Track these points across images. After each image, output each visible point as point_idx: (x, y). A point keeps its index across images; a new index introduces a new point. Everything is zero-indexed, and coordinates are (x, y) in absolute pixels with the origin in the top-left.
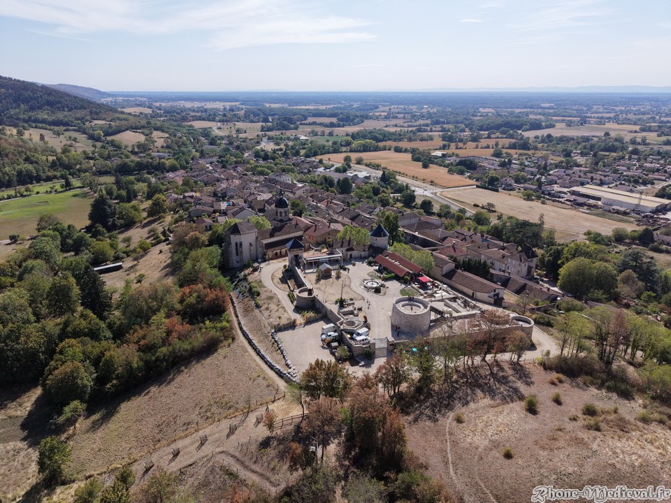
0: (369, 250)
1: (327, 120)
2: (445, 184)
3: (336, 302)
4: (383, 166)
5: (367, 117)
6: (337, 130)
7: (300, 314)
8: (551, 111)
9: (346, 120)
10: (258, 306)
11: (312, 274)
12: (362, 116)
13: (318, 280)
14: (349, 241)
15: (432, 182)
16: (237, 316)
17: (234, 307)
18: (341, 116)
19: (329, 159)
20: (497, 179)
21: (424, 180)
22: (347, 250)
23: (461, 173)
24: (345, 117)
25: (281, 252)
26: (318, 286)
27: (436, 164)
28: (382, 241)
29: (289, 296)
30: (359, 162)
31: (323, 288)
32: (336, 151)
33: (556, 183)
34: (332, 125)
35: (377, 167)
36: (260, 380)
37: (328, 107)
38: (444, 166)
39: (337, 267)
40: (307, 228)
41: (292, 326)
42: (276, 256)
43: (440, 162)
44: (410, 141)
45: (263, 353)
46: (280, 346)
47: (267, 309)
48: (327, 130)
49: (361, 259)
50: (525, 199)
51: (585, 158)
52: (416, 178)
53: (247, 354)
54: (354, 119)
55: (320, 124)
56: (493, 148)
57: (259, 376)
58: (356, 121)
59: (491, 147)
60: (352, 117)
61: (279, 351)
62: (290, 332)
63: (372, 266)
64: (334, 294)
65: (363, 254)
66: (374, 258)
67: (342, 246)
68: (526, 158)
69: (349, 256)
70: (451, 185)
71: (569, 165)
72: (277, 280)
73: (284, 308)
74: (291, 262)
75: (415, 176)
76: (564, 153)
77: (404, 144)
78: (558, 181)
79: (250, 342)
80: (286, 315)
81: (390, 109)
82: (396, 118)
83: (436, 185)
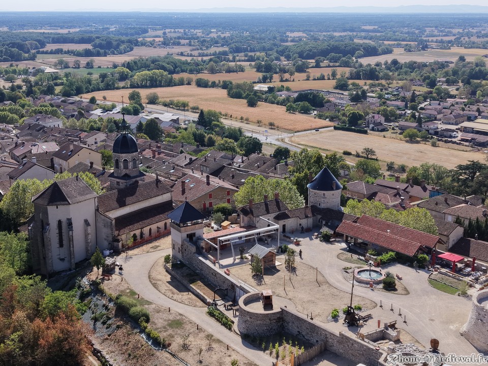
1: (79, 47)
2: (290, 127)
5: (137, 44)
6: (98, 61)
8: (378, 34)
9: (107, 47)
15: (271, 124)
18: (97, 41)
19: (105, 98)
20: (360, 117)
21: (258, 122)
23: (305, 111)
24: (103, 42)
27: (266, 101)
30: (153, 101)
33: (436, 119)
34: (88, 53)
35: (183, 106)
37: (72, 30)
38: (278, 104)
43: (270, 97)
44: (213, 73)
48: (83, 61)
52: (247, 120)
54: (118, 46)
55: (68, 52)
56: (329, 79)
58: (122, 47)
59: (326, 78)
60: (115, 43)
68: (381, 90)
70: (299, 127)
77: (206, 76)
81: (165, 33)
82: (179, 44)
83: (278, 128)
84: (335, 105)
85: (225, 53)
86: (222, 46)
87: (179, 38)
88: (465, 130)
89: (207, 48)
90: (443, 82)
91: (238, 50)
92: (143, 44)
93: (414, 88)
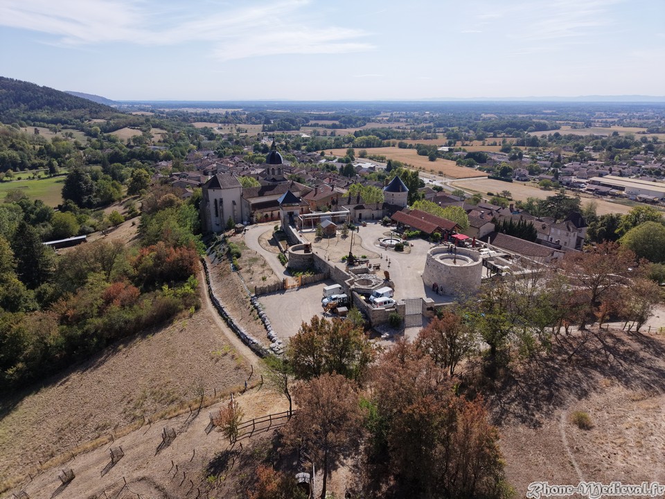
0: (383, 208)
1: (329, 123)
2: (455, 175)
3: (343, 260)
4: (387, 158)
5: (369, 121)
6: (339, 131)
7: (293, 276)
9: (347, 122)
10: (236, 269)
11: (310, 234)
12: (364, 119)
13: (318, 239)
14: (358, 198)
15: (440, 173)
16: (208, 283)
17: (206, 273)
18: (343, 119)
19: (331, 153)
20: (510, 170)
21: (432, 171)
22: (356, 208)
23: (471, 165)
24: (347, 119)
25: (272, 215)
26: (318, 244)
27: (444, 157)
28: (401, 197)
29: (279, 257)
30: (363, 156)
31: (325, 247)
32: (338, 146)
33: (572, 175)
34: (334, 126)
35: (381, 159)
36: (227, 359)
37: (330, 113)
38: (452, 160)
39: (342, 226)
40: (305, 193)
41: (281, 288)
42: (266, 219)
43: (448, 156)
44: (414, 139)
45: (236, 322)
46: (261, 312)
47: (248, 271)
48: (329, 131)
49: (374, 219)
50: (541, 189)
51: (598, 153)
52: (424, 169)
53: (213, 326)
54: (356, 121)
55: (322, 126)
56: (500, 145)
57: (226, 354)
58: (358, 123)
59: (498, 144)
60: (354, 120)
61: (260, 320)
62: (278, 296)
63: (388, 226)
64: (340, 253)
65: (376, 213)
66: (390, 216)
67: (349, 203)
68: (537, 153)
69: (358, 216)
70: (461, 176)
71: (584, 159)
72: (264, 242)
73: (271, 269)
74: (284, 223)
75: (422, 167)
76: (576, 148)
77: (408, 142)
78: (575, 173)
79: (220, 311)
80: (273, 277)
81: (392, 115)
82: (399, 121)
83: (445, 176)
84: (495, 161)
85: (430, 127)
86: (430, 122)
87: (401, 117)
88: (594, 183)
89: (418, 124)
90: (590, 149)
91: (440, 126)
92: (373, 121)
93: (563, 152)
